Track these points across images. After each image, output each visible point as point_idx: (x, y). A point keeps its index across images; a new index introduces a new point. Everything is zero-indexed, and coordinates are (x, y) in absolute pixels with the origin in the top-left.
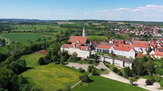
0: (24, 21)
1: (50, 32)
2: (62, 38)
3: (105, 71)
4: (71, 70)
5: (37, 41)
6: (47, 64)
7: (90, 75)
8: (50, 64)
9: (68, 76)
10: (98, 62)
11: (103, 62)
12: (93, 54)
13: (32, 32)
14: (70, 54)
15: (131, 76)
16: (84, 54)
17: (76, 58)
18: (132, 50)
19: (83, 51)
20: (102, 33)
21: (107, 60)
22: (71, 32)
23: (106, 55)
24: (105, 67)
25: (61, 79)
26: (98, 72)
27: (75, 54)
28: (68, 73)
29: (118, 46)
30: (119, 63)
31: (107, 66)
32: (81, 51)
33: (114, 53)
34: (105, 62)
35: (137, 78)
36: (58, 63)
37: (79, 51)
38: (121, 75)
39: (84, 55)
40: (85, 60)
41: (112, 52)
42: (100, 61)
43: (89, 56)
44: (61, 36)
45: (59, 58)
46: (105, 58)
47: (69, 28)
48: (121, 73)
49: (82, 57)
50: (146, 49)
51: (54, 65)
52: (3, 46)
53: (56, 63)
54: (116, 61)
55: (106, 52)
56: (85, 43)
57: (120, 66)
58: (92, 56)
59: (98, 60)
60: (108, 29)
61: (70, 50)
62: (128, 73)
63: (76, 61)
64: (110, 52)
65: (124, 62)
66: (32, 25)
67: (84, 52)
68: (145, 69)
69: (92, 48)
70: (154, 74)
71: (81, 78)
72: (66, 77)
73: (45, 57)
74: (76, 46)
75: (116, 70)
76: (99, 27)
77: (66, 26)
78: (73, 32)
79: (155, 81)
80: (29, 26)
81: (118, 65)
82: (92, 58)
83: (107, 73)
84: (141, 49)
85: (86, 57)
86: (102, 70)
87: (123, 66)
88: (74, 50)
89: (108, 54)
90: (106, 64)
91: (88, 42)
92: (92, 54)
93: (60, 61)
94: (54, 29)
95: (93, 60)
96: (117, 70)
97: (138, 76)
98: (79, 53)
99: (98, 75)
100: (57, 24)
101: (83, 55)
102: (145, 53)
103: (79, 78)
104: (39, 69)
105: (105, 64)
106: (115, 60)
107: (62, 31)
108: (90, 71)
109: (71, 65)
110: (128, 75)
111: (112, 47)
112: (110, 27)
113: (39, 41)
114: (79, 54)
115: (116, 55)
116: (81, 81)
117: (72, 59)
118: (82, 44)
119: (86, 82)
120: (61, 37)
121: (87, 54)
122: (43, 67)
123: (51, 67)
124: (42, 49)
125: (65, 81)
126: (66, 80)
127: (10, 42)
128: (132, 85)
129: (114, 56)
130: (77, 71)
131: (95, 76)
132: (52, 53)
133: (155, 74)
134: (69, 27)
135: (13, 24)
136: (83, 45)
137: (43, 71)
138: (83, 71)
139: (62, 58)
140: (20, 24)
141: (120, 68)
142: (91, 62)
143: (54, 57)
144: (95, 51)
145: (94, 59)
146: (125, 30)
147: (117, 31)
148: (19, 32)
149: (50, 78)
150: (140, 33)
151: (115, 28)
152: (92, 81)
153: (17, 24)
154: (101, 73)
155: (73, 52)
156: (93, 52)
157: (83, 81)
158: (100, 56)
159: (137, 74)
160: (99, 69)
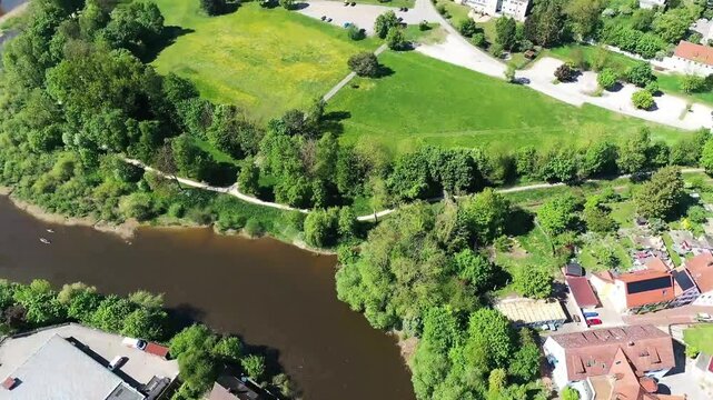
3: (433, 33)
4: (318, 33)
6: (233, 9)
7: (382, 49)
8: (244, 10)
9: (311, 57)
15: (515, 50)
24: (433, 16)
25: (292, 69)
26: (406, 35)
28: (311, 42)
31: (442, 12)
35: (533, 57)
36: (270, 5)
38: (484, 45)
48: (483, 37)
51: (262, 14)
53: (265, 5)
57: (485, 10)
62: (507, 41)
68: (568, 24)
70: (592, 42)
71: (353, 65)
72: (306, 60)
79: (587, 67)
81: (479, 8)
83: (439, 40)
86: (425, 27)
87: (498, 11)
97: (538, 48)
99: (407, 47)
104: (212, 33)
105: (435, 3)
108: (383, 35)
109: (316, 8)
110: (506, 48)
116: (353, 74)
119: (369, 75)
125: (304, 77)
126: (307, 72)
128: (513, 81)
130: (339, 37)
131: (397, 55)
133: (597, 40)
137: (227, 39)
138: (360, 35)
141: (484, 19)
149: (257, 68)
152: (388, 72)
154: (421, 39)
157: (360, 74)
159: (535, 43)
160: (411, 26)
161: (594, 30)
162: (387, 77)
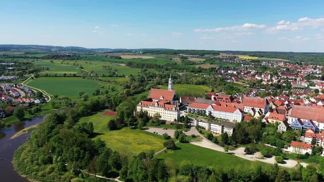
0: (53, 50)
1: (110, 76)
2: (134, 89)
3: (197, 138)
4: (152, 137)
5: (94, 94)
6: (120, 129)
7: (177, 142)
8: (124, 129)
9: (149, 143)
10: (189, 127)
11: (196, 127)
12: (183, 116)
13: (79, 76)
14: (150, 115)
15: (229, 144)
16: (170, 115)
17: (159, 121)
18: (238, 111)
19: (168, 112)
20: (203, 80)
21: (201, 124)
22: (148, 78)
23: (200, 117)
24: (197, 133)
25: (141, 146)
26: (187, 139)
27: (158, 116)
28: (149, 139)
29: (220, 105)
30: (216, 128)
31: (201, 132)
32: (166, 112)
33: (212, 115)
34: (198, 127)
35: (236, 147)
36: (134, 128)
37: (163, 111)
38: (216, 142)
39: (170, 118)
40: (172, 124)
41: (210, 113)
42: (192, 126)
43: (177, 119)
44: (133, 86)
45: (136, 120)
46: (198, 121)
47: (144, 68)
48: (216, 140)
49: (168, 120)
50: (260, 110)
52: (44, 103)
53: (132, 128)
54: (213, 126)
55: (202, 113)
56: (172, 100)
57: (217, 132)
58: (181, 119)
59: (189, 124)
60: (217, 71)
61: (151, 110)
62: (225, 141)
63: (159, 125)
64: (207, 114)
65: (223, 127)
66: (73, 60)
67: (170, 112)
69: (182, 107)
71: (165, 144)
72: (147, 144)
73: (117, 119)
74: (158, 105)
75: (210, 137)
76: (200, 68)
77: (137, 65)
78: (151, 77)
79: (257, 150)
80: (68, 64)
81: (215, 132)
82: (181, 122)
83: (199, 141)
84: (253, 109)
85: (172, 120)
86: (194, 136)
87: (222, 132)
88: (155, 110)
89: (204, 116)
90: (200, 129)
91: (176, 98)
92: (181, 116)
93: (137, 124)
94: (116, 71)
95: (181, 125)
96: (213, 136)
97: (238, 144)
98: (163, 114)
99: (187, 142)
100: (120, 58)
101: (168, 117)
102: (257, 115)
103: (164, 144)
104: (111, 135)
105: (198, 129)
106: (211, 124)
107: (132, 75)
108: (177, 138)
109: (152, 130)
110: (226, 143)
111: (210, 107)
112: (221, 67)
113: (97, 95)
114: (162, 116)
115: (214, 117)
116: (166, 148)
117: (153, 122)
118: (167, 102)
119: (171, 149)
120: (132, 88)
121: (175, 116)
122: (114, 132)
123: (126, 132)
124: (107, 108)
126: (147, 147)
127: (51, 97)
128: (228, 153)
129: (212, 119)
130: (160, 138)
131: (183, 144)
132: (126, 115)
134: (143, 65)
135: (34, 58)
136: (169, 103)
137: (117, 137)
138: (169, 138)
139: (140, 121)
140: (48, 59)
141: (217, 135)
142: (179, 127)
143: (130, 119)
144: (187, 112)
145: (184, 123)
146: (247, 73)
147: (232, 75)
148: (56, 76)
149: (128, 145)
150: (272, 81)
151: (230, 70)
153: (43, 58)
154: (192, 140)
155: (155, 113)
156: (183, 114)
157: (168, 148)
158: (192, 119)
159: (237, 142)
160: (189, 136)
161: (259, 138)
162: (179, 150)
